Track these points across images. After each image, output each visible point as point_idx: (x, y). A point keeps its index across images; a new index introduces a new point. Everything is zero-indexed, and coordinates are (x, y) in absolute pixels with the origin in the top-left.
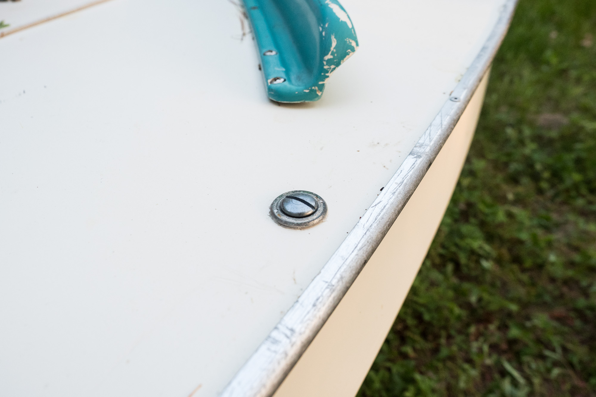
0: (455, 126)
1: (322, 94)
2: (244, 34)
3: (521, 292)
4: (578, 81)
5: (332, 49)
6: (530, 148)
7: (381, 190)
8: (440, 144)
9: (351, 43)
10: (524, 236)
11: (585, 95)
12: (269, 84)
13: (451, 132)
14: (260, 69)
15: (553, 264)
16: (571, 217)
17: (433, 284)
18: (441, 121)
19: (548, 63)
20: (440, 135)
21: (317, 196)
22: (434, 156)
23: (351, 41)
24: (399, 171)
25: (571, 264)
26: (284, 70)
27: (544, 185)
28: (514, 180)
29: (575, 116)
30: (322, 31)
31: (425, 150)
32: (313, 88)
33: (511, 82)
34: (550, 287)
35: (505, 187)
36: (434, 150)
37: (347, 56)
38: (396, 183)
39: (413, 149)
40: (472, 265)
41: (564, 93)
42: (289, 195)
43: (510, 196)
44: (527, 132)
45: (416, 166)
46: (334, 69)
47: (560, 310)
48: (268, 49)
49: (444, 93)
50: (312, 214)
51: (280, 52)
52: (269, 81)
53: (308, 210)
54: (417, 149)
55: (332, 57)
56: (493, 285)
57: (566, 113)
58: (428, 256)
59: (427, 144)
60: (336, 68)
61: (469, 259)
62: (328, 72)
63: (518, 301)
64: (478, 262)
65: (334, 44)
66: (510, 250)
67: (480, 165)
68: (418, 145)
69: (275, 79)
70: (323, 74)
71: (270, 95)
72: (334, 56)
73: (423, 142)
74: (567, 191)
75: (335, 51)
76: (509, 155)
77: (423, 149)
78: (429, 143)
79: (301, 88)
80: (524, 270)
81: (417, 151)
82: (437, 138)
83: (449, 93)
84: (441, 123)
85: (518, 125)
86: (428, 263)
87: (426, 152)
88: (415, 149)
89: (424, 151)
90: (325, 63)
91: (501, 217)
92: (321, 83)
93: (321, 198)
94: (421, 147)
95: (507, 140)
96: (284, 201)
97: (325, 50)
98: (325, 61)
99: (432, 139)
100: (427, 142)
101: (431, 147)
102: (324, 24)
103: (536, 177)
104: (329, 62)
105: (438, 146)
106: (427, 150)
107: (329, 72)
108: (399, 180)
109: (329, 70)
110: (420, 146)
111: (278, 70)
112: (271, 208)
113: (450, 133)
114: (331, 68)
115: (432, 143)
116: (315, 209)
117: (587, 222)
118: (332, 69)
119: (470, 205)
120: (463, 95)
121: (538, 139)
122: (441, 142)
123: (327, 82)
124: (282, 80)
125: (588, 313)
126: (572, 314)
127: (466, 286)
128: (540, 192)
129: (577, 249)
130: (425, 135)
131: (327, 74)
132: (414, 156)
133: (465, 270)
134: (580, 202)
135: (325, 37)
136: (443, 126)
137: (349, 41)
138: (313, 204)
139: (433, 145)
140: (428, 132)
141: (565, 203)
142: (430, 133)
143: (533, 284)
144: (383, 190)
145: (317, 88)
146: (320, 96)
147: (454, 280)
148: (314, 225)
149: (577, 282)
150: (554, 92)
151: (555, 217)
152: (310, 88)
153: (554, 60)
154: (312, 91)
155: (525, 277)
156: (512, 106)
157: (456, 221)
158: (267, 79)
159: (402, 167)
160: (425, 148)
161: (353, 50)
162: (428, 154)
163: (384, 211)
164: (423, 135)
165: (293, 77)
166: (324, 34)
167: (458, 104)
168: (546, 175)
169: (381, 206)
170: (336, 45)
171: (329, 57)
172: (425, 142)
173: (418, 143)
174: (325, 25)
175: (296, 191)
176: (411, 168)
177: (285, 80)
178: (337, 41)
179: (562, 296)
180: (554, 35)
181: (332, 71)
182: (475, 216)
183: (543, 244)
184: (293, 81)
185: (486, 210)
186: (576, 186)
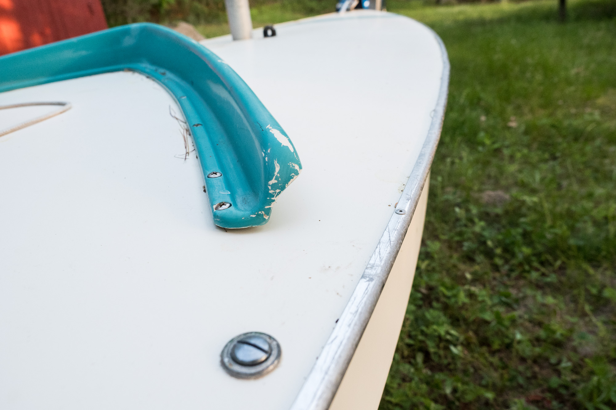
0: (403, 240)
1: (269, 218)
2: (187, 153)
3: (494, 376)
4: (512, 158)
5: (276, 174)
6: (479, 226)
7: (337, 322)
8: (391, 262)
9: (294, 167)
10: (488, 316)
11: (520, 171)
12: (215, 210)
13: (400, 247)
14: (205, 191)
15: (519, 342)
16: (529, 292)
17: (405, 379)
18: (390, 236)
19: (483, 144)
20: (389, 253)
21: (270, 337)
22: (386, 276)
23: (294, 165)
24: (352, 298)
25: (537, 341)
26: (229, 193)
27: (498, 261)
28: (469, 258)
29: (515, 192)
30: (265, 157)
31: (377, 271)
32: (260, 212)
33: (453, 163)
34: (521, 368)
35: (462, 266)
36: (385, 270)
37: (292, 180)
38: (351, 313)
39: (364, 272)
40: (442, 352)
41: (501, 170)
42: (239, 339)
43: (468, 276)
44: (474, 211)
45: (370, 290)
46: (280, 193)
47: (535, 393)
48: (212, 171)
49: (390, 206)
50: (266, 359)
51: (224, 173)
52: (214, 207)
53: (262, 356)
54: (368, 271)
55: (276, 181)
56: (465, 372)
57: (507, 189)
58: (398, 350)
59: (378, 264)
60: (282, 192)
61: (438, 346)
62: (273, 197)
63: (493, 387)
64: (447, 348)
65: (277, 169)
66: (476, 333)
67: (435, 246)
68: (369, 266)
69: (221, 205)
70: (268, 198)
71: (215, 221)
72: (278, 180)
73: (374, 262)
74: (521, 264)
75: (278, 175)
76: (460, 234)
77: (375, 270)
78: (380, 264)
79: (247, 213)
80: (493, 353)
81: (369, 273)
82: (387, 256)
83: (394, 205)
84: (390, 239)
85: (464, 204)
86: (398, 357)
87: (378, 274)
88: (366, 271)
89: (376, 273)
90: (270, 187)
91: (463, 298)
92: (266, 207)
93: (274, 340)
94: (372, 269)
95: (458, 220)
96: (235, 347)
97: (269, 175)
98: (270, 185)
99: (382, 258)
100: (378, 262)
101: (382, 267)
102: (266, 150)
103: (489, 254)
104: (274, 186)
105: (388, 265)
106: (378, 271)
107: (275, 196)
108: (353, 309)
109: (274, 194)
110: (371, 267)
111: (223, 194)
112: (222, 356)
113: (400, 249)
114: (276, 192)
115: (383, 262)
116: (269, 353)
117: (544, 294)
118: (278, 193)
119: (430, 289)
120: (406, 207)
121: (485, 216)
122: (391, 260)
123: (273, 205)
124: (228, 205)
125: (563, 391)
126: (548, 395)
127: (439, 376)
128: (496, 268)
129: (540, 324)
130: (375, 254)
131: (273, 199)
132: (366, 279)
133: (435, 358)
134: (534, 275)
135: (268, 162)
136: (391, 242)
137: (292, 165)
138: (266, 347)
139: (384, 264)
140: (377, 250)
141: (520, 277)
142: (380, 251)
143: (505, 367)
144: (339, 322)
145: (263, 212)
146: (267, 219)
147: (426, 372)
148: (268, 373)
149: (547, 359)
150: (493, 171)
151: (513, 292)
152: (256, 213)
153: (488, 142)
154: (258, 215)
155: (495, 360)
156: (456, 186)
157: (419, 307)
158: (212, 205)
159: (355, 293)
160: (377, 269)
161: (297, 173)
162: (379, 275)
163: (342, 347)
164: (373, 254)
165: (239, 200)
166: (266, 159)
167: (403, 216)
168: (498, 251)
169: (337, 342)
170: (280, 170)
171: (273, 181)
172: (376, 262)
173: (368, 263)
174: (268, 151)
175: (248, 333)
176: (364, 293)
177: (231, 205)
178: (280, 167)
179: (534, 376)
180: (483, 118)
181: (278, 195)
182: (438, 300)
183: (507, 323)
184: (239, 205)
185: (448, 293)
186: (527, 260)
